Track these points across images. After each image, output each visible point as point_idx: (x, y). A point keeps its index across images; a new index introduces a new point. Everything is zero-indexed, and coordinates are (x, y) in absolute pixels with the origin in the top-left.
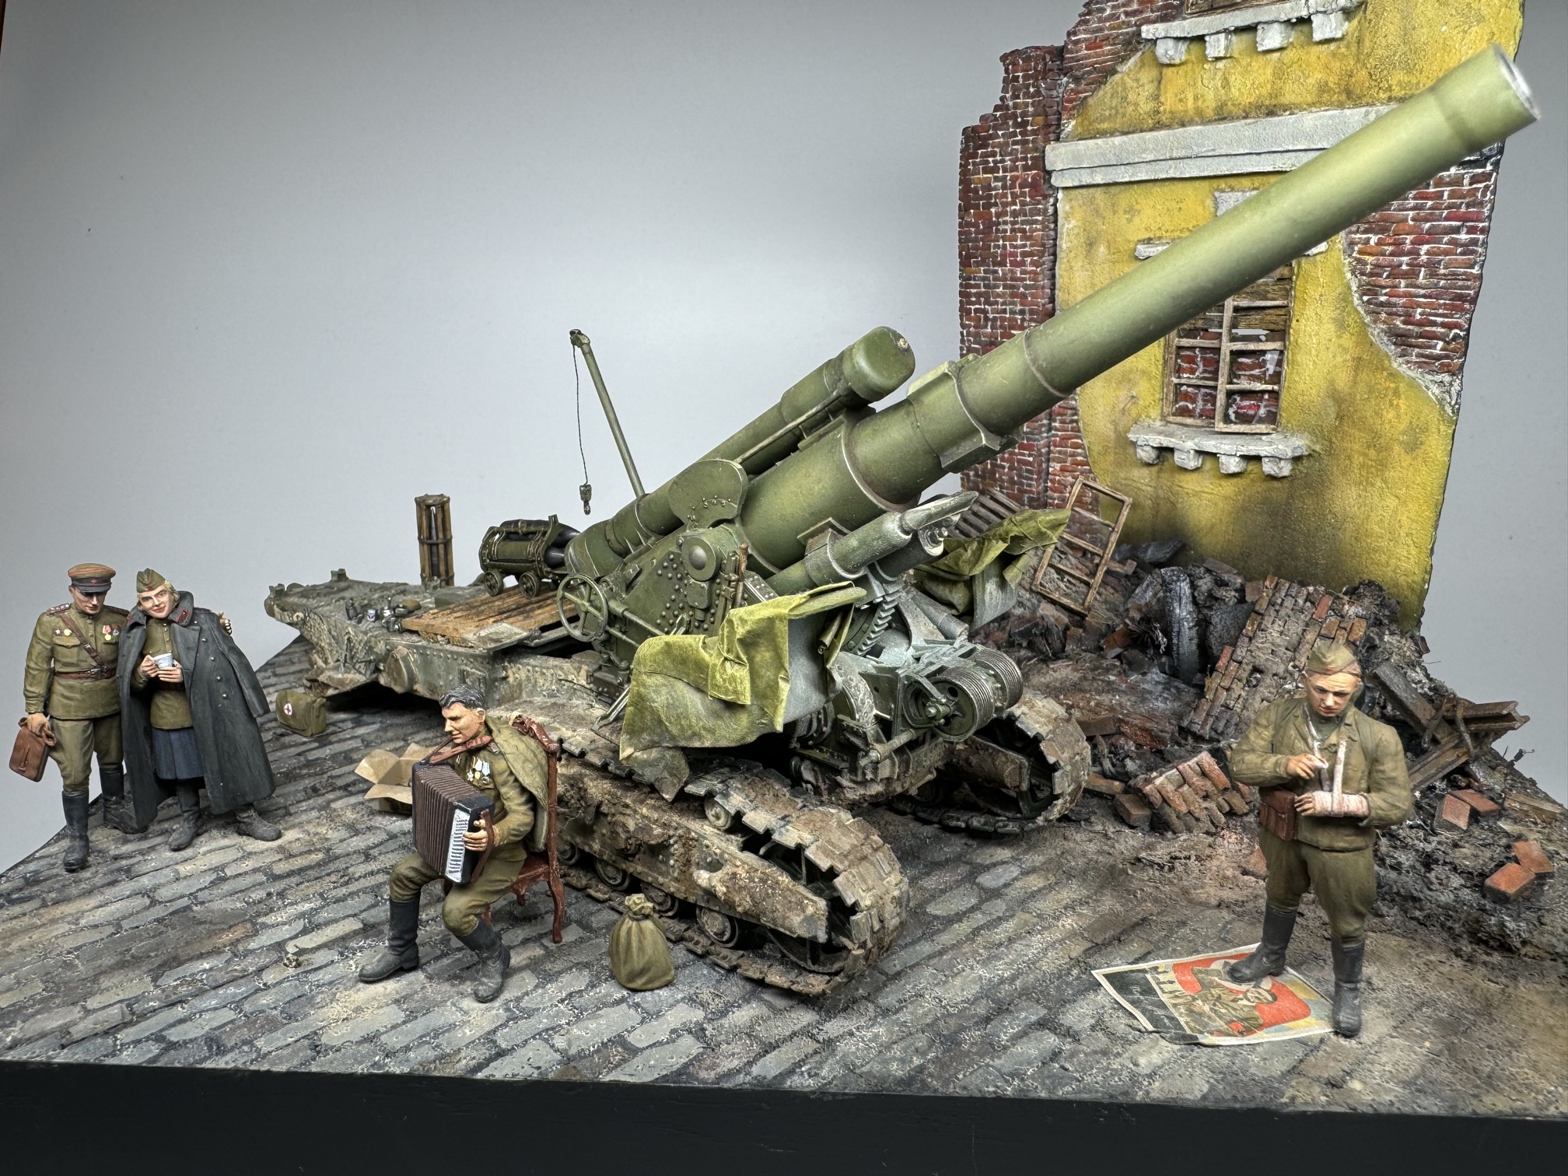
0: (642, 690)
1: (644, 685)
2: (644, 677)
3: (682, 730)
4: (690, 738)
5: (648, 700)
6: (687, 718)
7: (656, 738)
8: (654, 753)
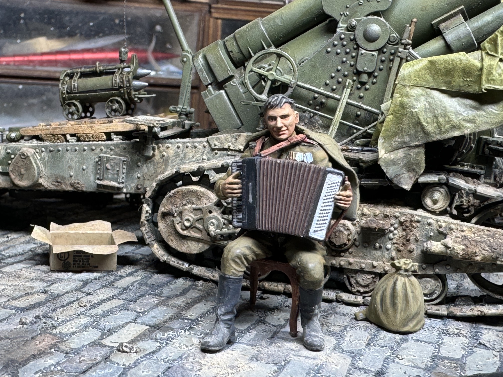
0: (405, 99)
1: (407, 96)
2: (408, 89)
3: (439, 125)
4: (447, 131)
5: (410, 107)
6: (445, 115)
7: (407, 139)
8: (400, 153)
